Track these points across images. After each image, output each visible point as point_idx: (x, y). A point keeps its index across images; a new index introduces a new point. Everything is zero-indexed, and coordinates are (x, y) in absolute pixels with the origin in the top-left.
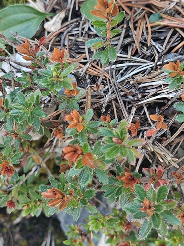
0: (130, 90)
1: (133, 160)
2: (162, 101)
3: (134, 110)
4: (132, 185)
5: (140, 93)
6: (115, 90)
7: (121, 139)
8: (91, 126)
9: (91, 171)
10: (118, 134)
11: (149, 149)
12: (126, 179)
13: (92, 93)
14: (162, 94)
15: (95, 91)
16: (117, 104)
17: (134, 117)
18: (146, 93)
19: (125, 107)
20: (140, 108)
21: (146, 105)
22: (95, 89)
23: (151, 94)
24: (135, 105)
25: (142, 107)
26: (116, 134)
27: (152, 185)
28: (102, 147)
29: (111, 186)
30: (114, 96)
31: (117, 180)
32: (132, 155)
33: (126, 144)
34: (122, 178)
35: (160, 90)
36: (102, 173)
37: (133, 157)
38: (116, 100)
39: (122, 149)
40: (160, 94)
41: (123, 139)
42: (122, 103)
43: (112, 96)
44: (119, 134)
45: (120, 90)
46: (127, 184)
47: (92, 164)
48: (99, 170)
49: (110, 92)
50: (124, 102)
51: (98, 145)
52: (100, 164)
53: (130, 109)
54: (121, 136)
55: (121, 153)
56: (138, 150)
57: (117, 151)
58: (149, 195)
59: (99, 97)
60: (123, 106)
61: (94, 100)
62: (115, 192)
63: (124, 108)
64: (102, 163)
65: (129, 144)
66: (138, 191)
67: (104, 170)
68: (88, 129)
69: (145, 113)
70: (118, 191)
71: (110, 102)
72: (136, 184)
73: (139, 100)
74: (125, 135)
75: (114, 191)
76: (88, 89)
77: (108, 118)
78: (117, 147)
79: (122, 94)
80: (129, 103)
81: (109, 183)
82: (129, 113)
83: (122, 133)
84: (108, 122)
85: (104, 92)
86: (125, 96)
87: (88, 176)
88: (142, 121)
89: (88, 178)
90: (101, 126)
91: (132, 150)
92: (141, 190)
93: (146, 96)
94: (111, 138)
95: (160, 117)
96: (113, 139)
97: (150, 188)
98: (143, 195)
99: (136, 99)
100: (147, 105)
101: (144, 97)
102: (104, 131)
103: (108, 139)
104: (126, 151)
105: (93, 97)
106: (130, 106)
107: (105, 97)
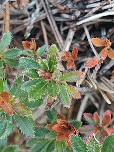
0: (65, 6)
1: (67, 101)
2: (110, 20)
3: (71, 34)
4: (67, 136)
5: (79, 10)
6: (45, 7)
7: (50, 71)
8: (9, 56)
9: (9, 119)
10: (45, 65)
11: (92, 86)
12: (59, 128)
13: (11, 11)
14: (109, 10)
15: (16, 8)
16: (48, 27)
17: (72, 44)
18: (87, 9)
19: (59, 30)
20: (80, 32)
21: (88, 27)
22: (17, 6)
23: (94, 10)
24: (72, 26)
25: (83, 31)
26: (41, 65)
27: (94, 134)
28: (24, 84)
29: (40, 140)
30: (43, 16)
31: (48, 132)
32: (65, 94)
33: (57, 80)
34: (53, 128)
35: (106, 5)
36: (24, 121)
37: (67, 97)
38: (46, 20)
39: (51, 86)
40: (107, 10)
41: (53, 72)
42: (55, 25)
43: (40, 15)
44: (47, 64)
45: (51, 6)
46: (61, 135)
47: (9, 108)
48: (21, 117)
49: (38, 10)
50: (58, 24)
51: (19, 83)
52: (21, 109)
53: (66, 32)
54: (50, 67)
55: (50, 91)
56: (76, 88)
57: (44, 88)
58: (90, 148)
59: (22, 16)
60: (56, 29)
61: (15, 21)
62: (45, 148)
63: (58, 32)
64: (24, 106)
65: (62, 79)
66: (75, 144)
67: (27, 116)
68: (5, 61)
69: (86, 39)
70: (49, 146)
71: (38, 23)
72: (72, 134)
73: (77, 20)
74: (55, 66)
75: (43, 147)
76: (5, 5)
77: (33, 44)
78: (44, 83)
79: (55, 11)
80: (65, 25)
81: (36, 134)
82: (65, 38)
83: (50, 63)
84: (33, 49)
85: (30, 10)
86: (58, 15)
87: (6, 126)
88: (83, 50)
89: (5, 129)
90: (22, 55)
91: (67, 88)
92: (79, 143)
93: (86, 13)
94: (36, 71)
95: (105, 41)
96: (39, 72)
97: (91, 138)
98: (82, 149)
99: (73, 17)
100: (90, 28)
101: (83, 15)
102: (25, 61)
103: (31, 72)
104: (56, 89)
105: (12, 17)
106: (66, 28)
107: (31, 16)
